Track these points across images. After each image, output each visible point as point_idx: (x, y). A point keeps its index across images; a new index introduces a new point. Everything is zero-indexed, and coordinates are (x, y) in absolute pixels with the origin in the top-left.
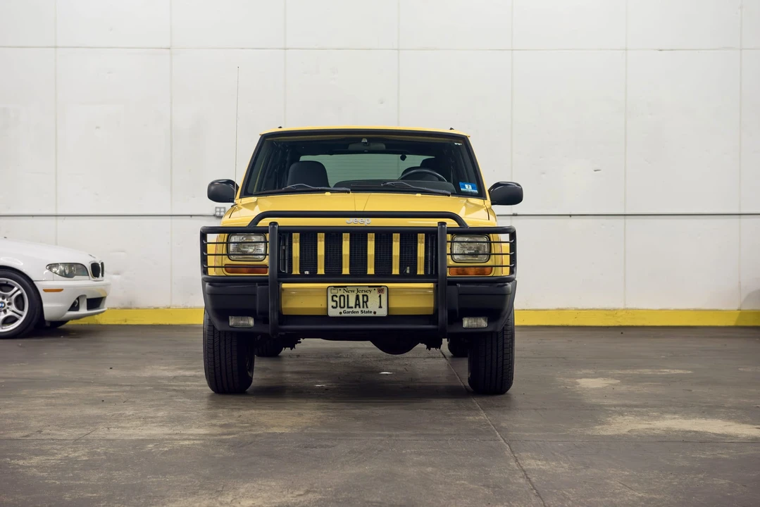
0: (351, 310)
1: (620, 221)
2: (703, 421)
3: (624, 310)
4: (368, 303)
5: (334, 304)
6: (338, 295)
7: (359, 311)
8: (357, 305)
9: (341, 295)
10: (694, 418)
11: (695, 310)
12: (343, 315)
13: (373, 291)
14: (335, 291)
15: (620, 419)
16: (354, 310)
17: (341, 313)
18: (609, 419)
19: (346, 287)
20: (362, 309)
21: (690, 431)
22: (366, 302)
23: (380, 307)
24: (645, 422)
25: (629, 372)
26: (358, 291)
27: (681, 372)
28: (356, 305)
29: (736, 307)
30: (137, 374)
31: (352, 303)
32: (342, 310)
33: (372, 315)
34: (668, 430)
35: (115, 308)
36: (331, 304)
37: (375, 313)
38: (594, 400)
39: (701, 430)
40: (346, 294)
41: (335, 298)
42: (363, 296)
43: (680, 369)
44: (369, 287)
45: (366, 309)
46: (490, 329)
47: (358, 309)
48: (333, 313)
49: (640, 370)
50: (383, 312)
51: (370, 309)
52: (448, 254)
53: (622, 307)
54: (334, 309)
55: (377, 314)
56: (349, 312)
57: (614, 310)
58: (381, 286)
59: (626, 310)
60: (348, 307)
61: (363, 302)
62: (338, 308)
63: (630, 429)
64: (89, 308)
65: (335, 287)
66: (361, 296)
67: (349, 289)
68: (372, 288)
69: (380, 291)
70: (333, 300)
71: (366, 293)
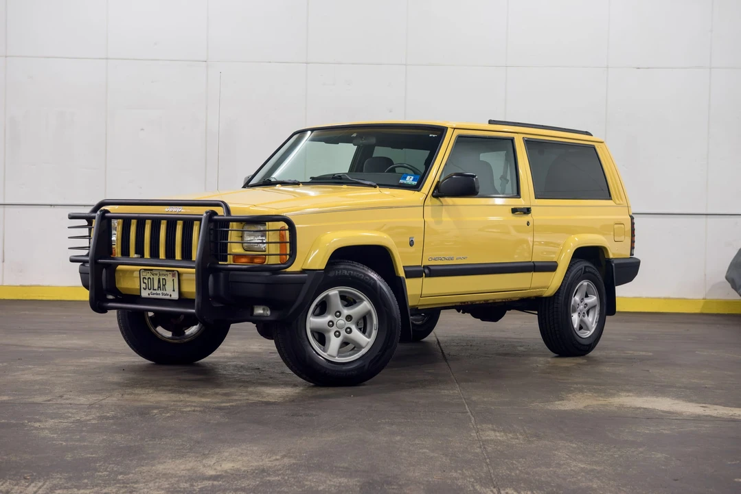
0: (155, 292)
4: (166, 286)
5: (145, 285)
6: (147, 278)
7: (160, 295)
8: (159, 287)
9: (149, 278)
12: (151, 296)
13: (169, 275)
14: (144, 274)
16: (157, 292)
17: (149, 294)
19: (152, 270)
20: (162, 291)
23: (174, 290)
26: (160, 275)
31: (156, 287)
32: (150, 292)
33: (168, 297)
36: (143, 285)
37: (171, 296)
40: (151, 277)
41: (145, 280)
42: (163, 279)
44: (167, 271)
45: (164, 292)
47: (159, 292)
48: (145, 294)
50: (175, 296)
51: (167, 292)
54: (145, 291)
55: (172, 298)
56: (154, 294)
58: (173, 271)
60: (153, 289)
61: (163, 285)
62: (147, 289)
65: (145, 270)
66: (161, 278)
67: (155, 272)
68: (169, 273)
69: (174, 275)
70: (144, 283)
71: (165, 277)
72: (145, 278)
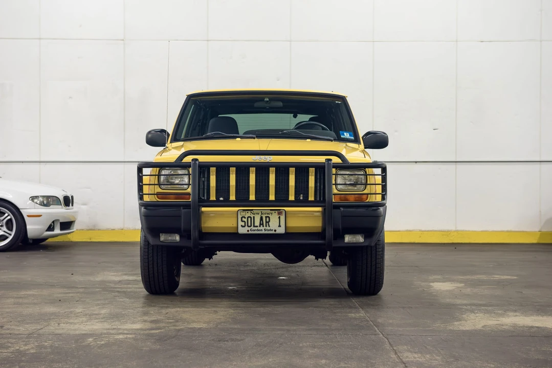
0: (256, 228)
1: (453, 166)
2: (540, 318)
3: (455, 231)
4: (270, 223)
5: (243, 224)
6: (246, 217)
7: (263, 230)
8: (261, 224)
9: (249, 216)
10: (532, 315)
11: (508, 231)
12: (250, 232)
13: (274, 214)
14: (243, 214)
15: (472, 316)
16: (259, 228)
17: (248, 231)
18: (464, 316)
19: (252, 210)
20: (265, 227)
21: (532, 327)
22: (268, 222)
23: (280, 226)
24: (494, 319)
25: (468, 277)
26: (262, 214)
27: (509, 277)
29: (537, 230)
30: (92, 278)
31: (257, 223)
32: (249, 229)
33: (273, 232)
34: (515, 326)
35: (83, 230)
36: (240, 223)
37: (275, 231)
38: (448, 300)
39: (541, 326)
40: (252, 216)
41: (244, 219)
42: (266, 217)
43: (507, 275)
44: (271, 210)
45: (268, 228)
46: (366, 244)
47: (261, 228)
48: (242, 231)
49: (478, 276)
50: (281, 230)
51: (271, 228)
52: (333, 184)
53: (454, 229)
54: (243, 228)
55: (277, 232)
56: (254, 230)
57: (448, 231)
58: (280, 210)
59: (457, 231)
60: (254, 226)
61: (266, 222)
62: (246, 226)
63: (483, 324)
64: (61, 229)
65: (243, 210)
66: (264, 217)
67: (255, 212)
68: (274, 212)
69: (279, 213)
70: (242, 221)
71: (268, 215)
72: (245, 218)
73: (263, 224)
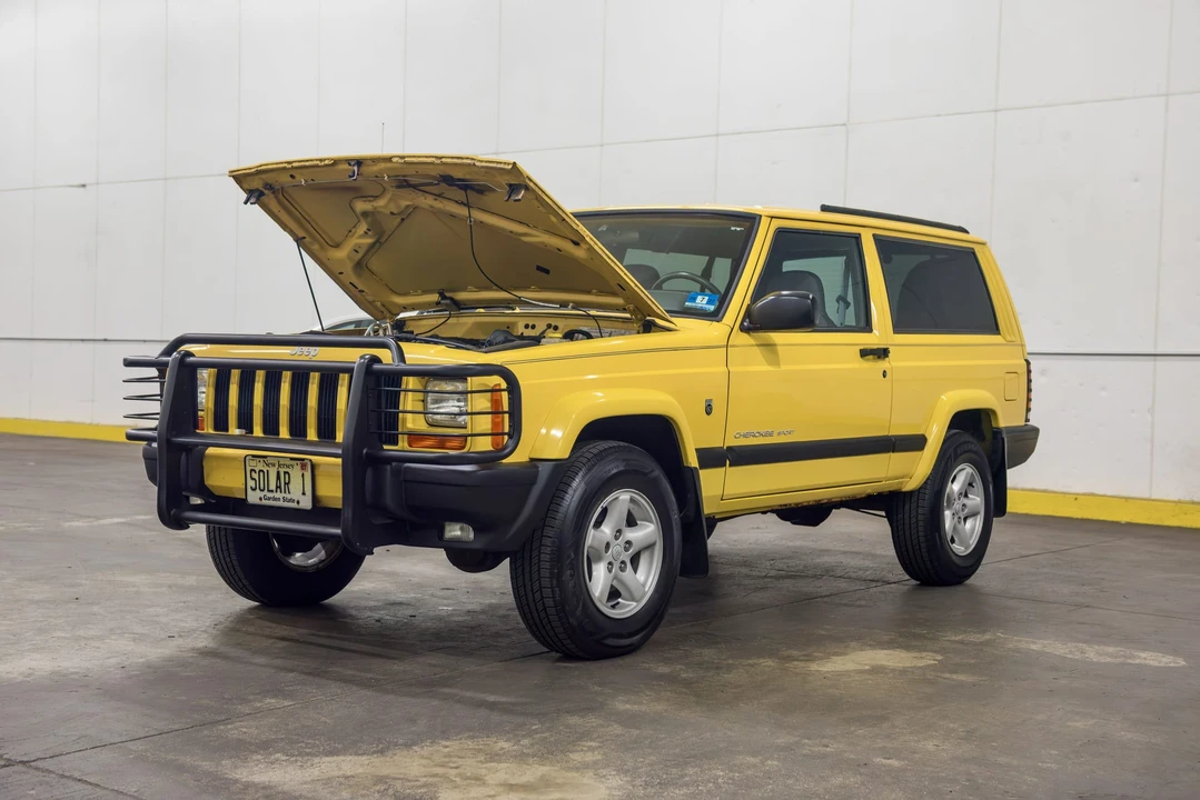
0: (271, 495)
4: (290, 486)
5: (253, 484)
6: (257, 470)
7: (279, 500)
9: (260, 471)
12: (264, 502)
13: (295, 467)
14: (253, 463)
16: (278, 495)
17: (261, 499)
19: (265, 457)
20: (283, 495)
22: (288, 484)
23: (304, 494)
26: (279, 466)
28: (277, 487)
31: (273, 487)
32: (262, 494)
33: (294, 505)
36: (250, 482)
37: (298, 502)
40: (265, 469)
41: (253, 473)
42: (285, 473)
44: (292, 459)
45: (289, 496)
48: (254, 498)
50: (306, 503)
51: (292, 496)
54: (254, 493)
55: (300, 506)
56: (269, 499)
58: (303, 460)
60: (269, 491)
61: (285, 483)
62: (258, 490)
65: (253, 456)
66: (282, 471)
67: (270, 461)
68: (294, 463)
69: (303, 467)
70: (253, 479)
71: (287, 470)
72: (255, 472)
73: (280, 487)
